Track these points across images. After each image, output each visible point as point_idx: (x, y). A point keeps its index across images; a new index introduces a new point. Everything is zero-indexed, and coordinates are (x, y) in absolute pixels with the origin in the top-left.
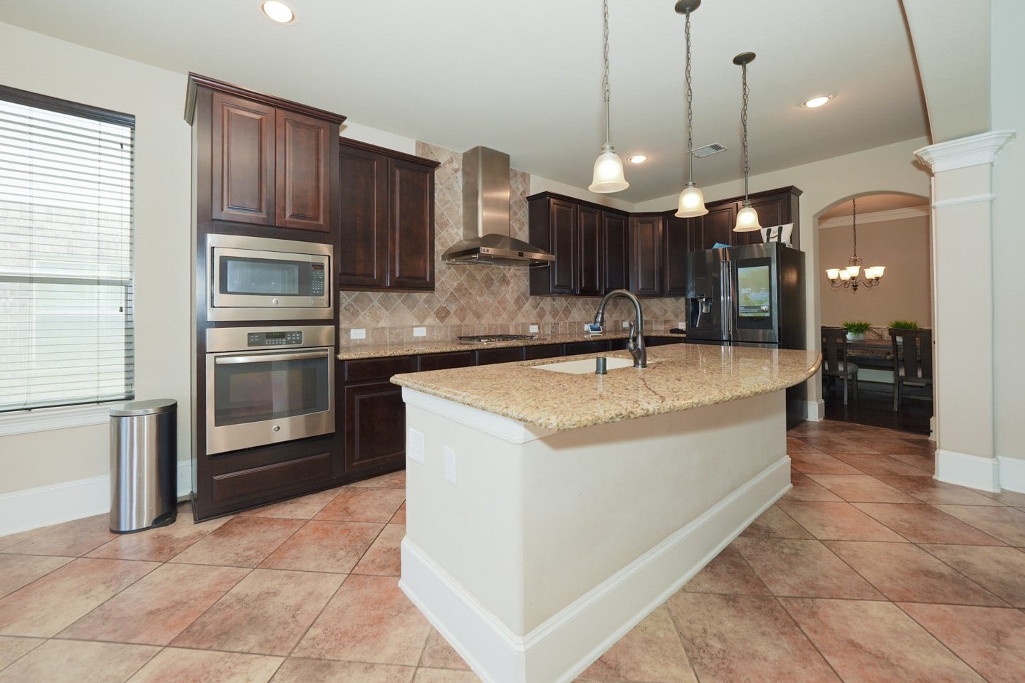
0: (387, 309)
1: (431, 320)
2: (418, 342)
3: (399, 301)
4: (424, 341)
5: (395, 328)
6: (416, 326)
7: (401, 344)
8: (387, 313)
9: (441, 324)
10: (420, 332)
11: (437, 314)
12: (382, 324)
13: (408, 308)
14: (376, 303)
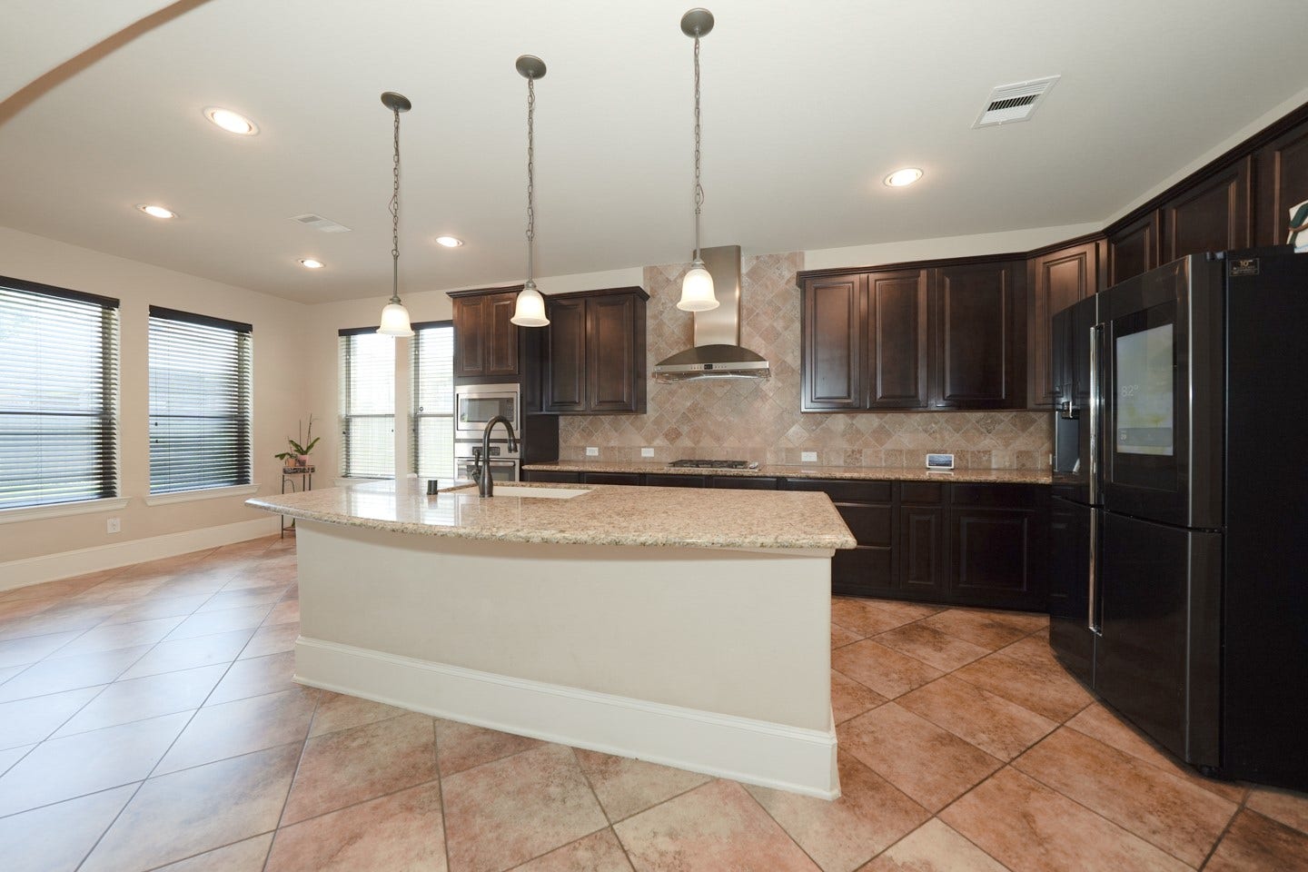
0: (616, 431)
1: (658, 442)
2: (645, 461)
3: (627, 423)
4: (652, 462)
5: (624, 448)
6: (645, 447)
7: (629, 463)
8: (616, 434)
9: (671, 446)
10: (648, 453)
11: (666, 435)
12: (612, 444)
13: (637, 429)
14: (608, 426)
